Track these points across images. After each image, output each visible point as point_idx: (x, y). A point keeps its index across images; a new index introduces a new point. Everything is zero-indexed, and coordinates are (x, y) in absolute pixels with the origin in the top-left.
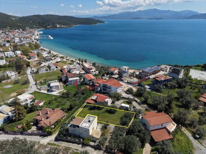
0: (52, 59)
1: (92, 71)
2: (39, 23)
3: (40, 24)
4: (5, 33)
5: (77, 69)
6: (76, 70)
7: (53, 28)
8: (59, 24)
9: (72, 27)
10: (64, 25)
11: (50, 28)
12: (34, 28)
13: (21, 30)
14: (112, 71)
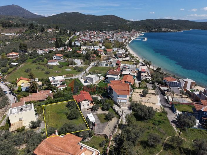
0: (123, 57)
1: (142, 75)
2: (147, 26)
3: (146, 28)
4: (113, 33)
5: (131, 70)
6: (129, 70)
7: (158, 31)
8: (166, 28)
9: (181, 31)
10: (171, 29)
11: (155, 31)
12: (140, 31)
13: (127, 32)
14: (165, 81)
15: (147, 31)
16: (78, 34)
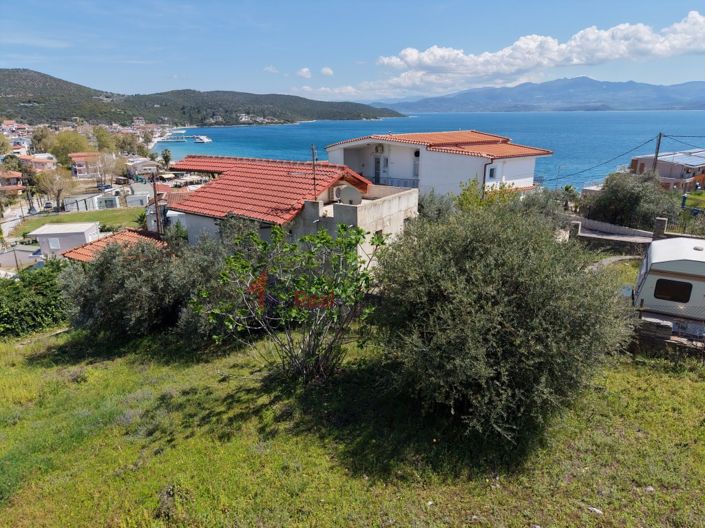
7: (227, 123)
8: (248, 113)
10: (264, 116)
11: (216, 123)
13: (116, 125)
15: (191, 124)
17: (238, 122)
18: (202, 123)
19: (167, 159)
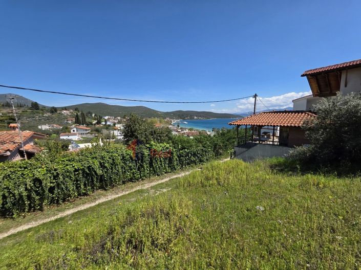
3: (179, 116)
8: (196, 117)
10: (201, 117)
12: (174, 119)
15: (181, 119)
16: (106, 118)
17: (193, 119)
18: (184, 119)
19: (178, 126)
